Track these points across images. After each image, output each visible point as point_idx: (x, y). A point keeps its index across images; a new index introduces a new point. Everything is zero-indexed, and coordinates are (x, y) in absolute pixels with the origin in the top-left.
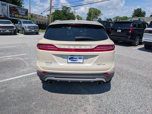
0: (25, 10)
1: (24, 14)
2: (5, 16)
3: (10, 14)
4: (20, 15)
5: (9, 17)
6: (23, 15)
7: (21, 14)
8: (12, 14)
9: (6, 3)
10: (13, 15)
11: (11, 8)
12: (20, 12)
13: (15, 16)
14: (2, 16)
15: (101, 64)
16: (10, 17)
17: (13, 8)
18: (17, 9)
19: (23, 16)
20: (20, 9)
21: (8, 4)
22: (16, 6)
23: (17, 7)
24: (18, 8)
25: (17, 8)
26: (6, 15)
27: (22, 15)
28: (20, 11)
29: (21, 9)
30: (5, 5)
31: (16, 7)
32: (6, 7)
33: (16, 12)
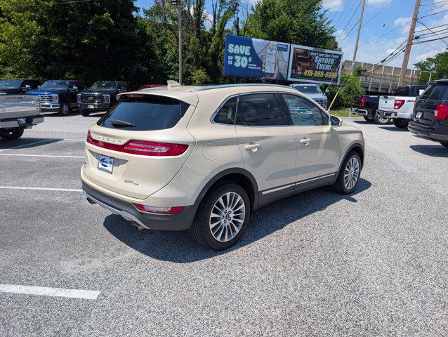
0: (333, 56)
1: (328, 67)
2: (280, 74)
3: (292, 69)
4: (318, 70)
5: (289, 79)
6: (325, 71)
7: (321, 67)
8: (299, 69)
9: (289, 44)
10: (299, 73)
11: (297, 54)
12: (318, 64)
13: (305, 74)
14: (274, 78)
15: (132, 182)
16: (291, 77)
17: (302, 54)
18: (311, 57)
19: (325, 73)
20: (321, 55)
21: (293, 46)
22: (311, 49)
23: (314, 52)
24: (315, 54)
25: (312, 54)
26: (284, 73)
27: (321, 70)
28: (320, 60)
29: (323, 55)
30: (286, 50)
31: (311, 51)
32: (286, 54)
33: (308, 65)
